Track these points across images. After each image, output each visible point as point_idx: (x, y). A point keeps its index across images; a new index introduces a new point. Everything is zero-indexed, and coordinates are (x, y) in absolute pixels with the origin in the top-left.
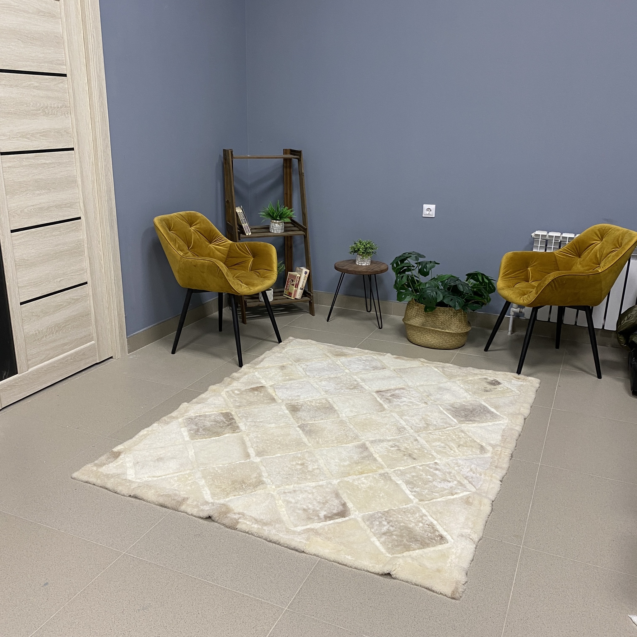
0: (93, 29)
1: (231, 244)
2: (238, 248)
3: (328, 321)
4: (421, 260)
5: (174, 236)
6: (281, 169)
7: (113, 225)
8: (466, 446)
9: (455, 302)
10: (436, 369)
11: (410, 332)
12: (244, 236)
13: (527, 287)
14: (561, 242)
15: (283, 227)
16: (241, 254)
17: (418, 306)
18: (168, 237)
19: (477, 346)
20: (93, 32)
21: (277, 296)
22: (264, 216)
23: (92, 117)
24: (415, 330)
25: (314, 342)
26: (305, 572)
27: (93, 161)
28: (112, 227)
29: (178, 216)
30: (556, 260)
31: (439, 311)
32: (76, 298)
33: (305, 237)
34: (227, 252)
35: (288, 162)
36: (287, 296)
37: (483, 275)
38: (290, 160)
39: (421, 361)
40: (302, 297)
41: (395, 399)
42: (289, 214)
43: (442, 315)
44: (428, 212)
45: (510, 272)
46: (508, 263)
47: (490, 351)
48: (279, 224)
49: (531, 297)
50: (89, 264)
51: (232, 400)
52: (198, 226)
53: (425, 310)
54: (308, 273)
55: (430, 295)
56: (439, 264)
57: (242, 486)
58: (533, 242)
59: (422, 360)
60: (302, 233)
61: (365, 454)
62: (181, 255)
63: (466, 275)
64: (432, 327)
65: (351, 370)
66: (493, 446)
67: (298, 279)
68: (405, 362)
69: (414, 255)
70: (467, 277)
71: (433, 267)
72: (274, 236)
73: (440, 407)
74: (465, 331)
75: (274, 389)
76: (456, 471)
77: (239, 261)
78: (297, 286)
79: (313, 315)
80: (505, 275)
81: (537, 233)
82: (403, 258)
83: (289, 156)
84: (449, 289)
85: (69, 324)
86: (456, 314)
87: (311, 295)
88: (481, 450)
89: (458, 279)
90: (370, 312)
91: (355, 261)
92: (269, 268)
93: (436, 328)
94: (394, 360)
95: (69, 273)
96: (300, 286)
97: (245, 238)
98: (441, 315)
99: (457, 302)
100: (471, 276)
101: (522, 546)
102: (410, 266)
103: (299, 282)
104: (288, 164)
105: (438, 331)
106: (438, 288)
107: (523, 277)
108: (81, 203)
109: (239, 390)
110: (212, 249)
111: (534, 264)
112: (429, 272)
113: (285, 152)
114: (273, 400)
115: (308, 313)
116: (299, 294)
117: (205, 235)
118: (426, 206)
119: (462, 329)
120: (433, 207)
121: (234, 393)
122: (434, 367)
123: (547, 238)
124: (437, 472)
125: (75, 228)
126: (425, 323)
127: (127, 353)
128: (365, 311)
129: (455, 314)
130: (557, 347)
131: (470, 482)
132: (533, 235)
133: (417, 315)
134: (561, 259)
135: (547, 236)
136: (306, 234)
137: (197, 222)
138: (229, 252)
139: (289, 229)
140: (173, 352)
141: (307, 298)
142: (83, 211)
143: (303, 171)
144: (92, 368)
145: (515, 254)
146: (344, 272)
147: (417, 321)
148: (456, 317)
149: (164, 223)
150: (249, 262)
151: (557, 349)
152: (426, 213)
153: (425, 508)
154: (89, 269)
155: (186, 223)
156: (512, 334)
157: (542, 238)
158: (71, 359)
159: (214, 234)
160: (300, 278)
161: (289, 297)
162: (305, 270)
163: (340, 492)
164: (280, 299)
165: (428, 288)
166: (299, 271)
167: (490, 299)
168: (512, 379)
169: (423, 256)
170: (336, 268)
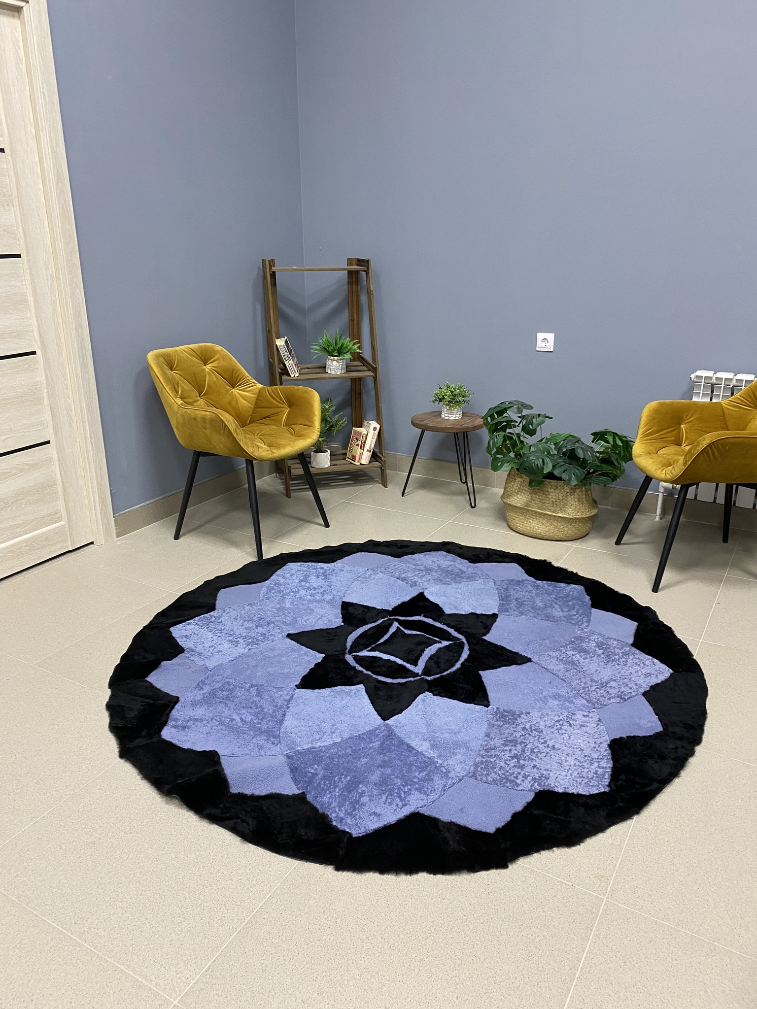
0: (42, 83)
1: (260, 389)
2: (270, 395)
4: (525, 412)
5: (177, 377)
6: (346, 287)
7: (85, 362)
9: (571, 474)
11: (511, 515)
12: (289, 378)
13: (675, 454)
14: (734, 386)
15: (344, 366)
16: (272, 402)
17: (521, 477)
18: (164, 379)
19: (606, 537)
20: (43, 88)
21: (334, 460)
22: (316, 350)
23: (48, 210)
24: (516, 512)
26: (231, 927)
27: (52, 273)
28: (84, 365)
29: (187, 350)
30: (724, 414)
31: (550, 486)
32: (31, 462)
33: (375, 379)
34: (254, 400)
35: (354, 276)
36: (350, 461)
37: (615, 434)
38: (357, 272)
40: (370, 462)
42: (351, 348)
43: (554, 492)
44: (543, 344)
45: (653, 431)
46: (651, 418)
47: (624, 544)
48: (337, 361)
49: (678, 469)
50: (50, 416)
52: (215, 364)
53: (530, 485)
54: (378, 430)
55: (534, 463)
56: (551, 418)
58: (692, 387)
60: (370, 373)
62: (179, 403)
63: (592, 434)
64: (539, 509)
67: (364, 438)
69: (517, 405)
70: (593, 437)
71: (543, 422)
72: (330, 378)
74: (588, 516)
77: (269, 412)
78: (362, 447)
79: (386, 487)
80: (646, 435)
81: (699, 373)
82: (499, 409)
83: (355, 267)
84: (564, 454)
85: (22, 499)
86: (574, 489)
87: (383, 459)
89: (578, 441)
90: (464, 483)
91: (440, 413)
92: (307, 423)
93: (545, 510)
95: (19, 428)
96: (367, 447)
97: (289, 380)
98: (552, 492)
99: (573, 475)
100: (599, 436)
101: (605, 899)
102: (509, 421)
103: (365, 441)
104: (354, 280)
105: (548, 514)
106: (549, 453)
107: (673, 438)
108: (35, 332)
110: (235, 396)
111: (690, 419)
112: (536, 429)
113: (350, 262)
115: (379, 483)
116: (365, 458)
117: (226, 377)
118: (541, 336)
119: (583, 512)
120: (551, 337)
123: (714, 380)
125: (27, 366)
126: (531, 502)
127: (115, 536)
129: (572, 491)
130: (725, 540)
132: (693, 376)
133: (519, 491)
134: (731, 412)
135: (714, 379)
136: (376, 375)
137: (216, 357)
138: (257, 399)
139: (354, 368)
140: (177, 537)
141: (377, 464)
142: (39, 343)
143: (371, 289)
144: (61, 558)
145: (661, 404)
146: (424, 429)
147: (519, 500)
148: (574, 495)
149: (162, 359)
150: (284, 414)
151: (725, 544)
152: (540, 346)
154: (51, 422)
155: (198, 359)
156: (661, 519)
157: (706, 381)
158: (26, 546)
159: (238, 376)
160: (367, 436)
161: (353, 462)
162: (374, 424)
164: (340, 465)
165: (533, 452)
166: (367, 426)
167: (624, 470)
169: (530, 407)
170: (413, 424)
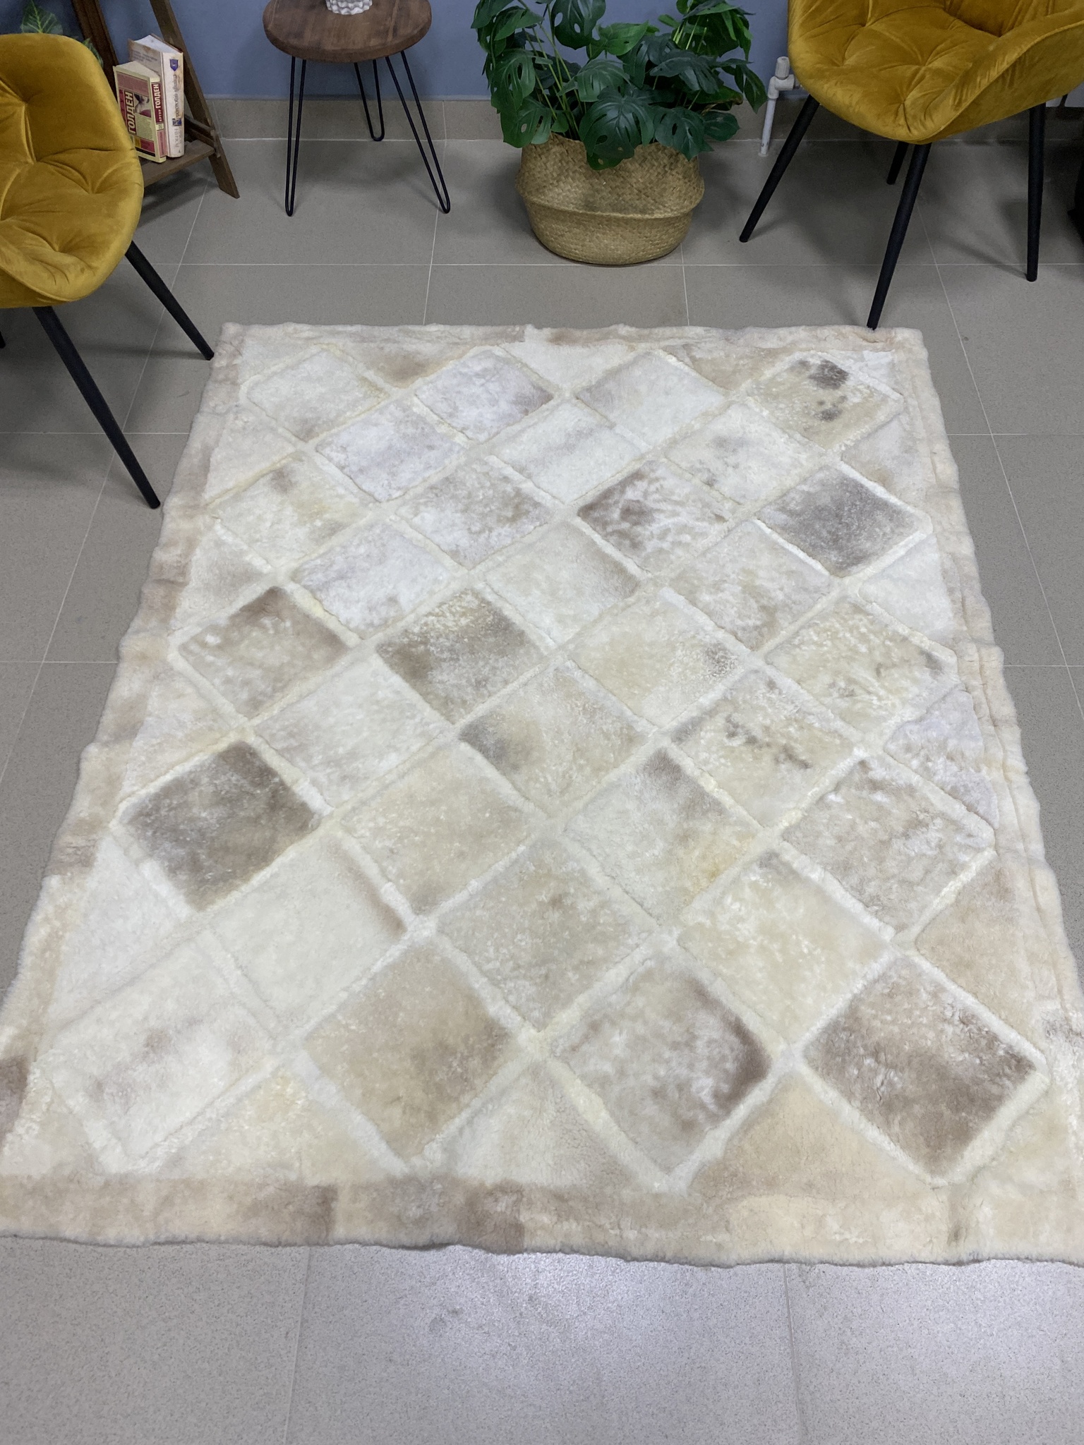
3: (290, 213)
8: (894, 665)
9: (686, 134)
10: (672, 360)
19: (715, 226)
25: (306, 331)
31: (631, 160)
39: (623, 338)
40: (186, 148)
41: (639, 529)
43: (639, 170)
51: (217, 681)
54: (181, 63)
57: (450, 1067)
59: (624, 330)
61: (683, 792)
64: (613, 211)
65: (469, 434)
66: (952, 643)
67: (157, 93)
68: (585, 351)
73: (759, 523)
75: (312, 592)
76: (916, 772)
78: (160, 117)
79: (234, 193)
87: (212, 133)
88: (932, 668)
89: (664, 39)
90: (382, 137)
93: (627, 210)
94: (553, 349)
96: (170, 113)
98: (636, 170)
99: (691, 134)
103: (161, 99)
109: (214, 629)
114: (332, 642)
116: (173, 142)
119: (691, 197)
121: (204, 645)
122: (665, 349)
124: (879, 797)
128: (367, 139)
130: (893, 178)
131: (970, 808)
133: (563, 174)
147: (566, 194)
148: (676, 167)
151: (892, 186)
153: (923, 955)
156: (768, 149)
160: (160, 84)
162: (162, 49)
163: (704, 976)
166: (147, 57)
168: (862, 348)
